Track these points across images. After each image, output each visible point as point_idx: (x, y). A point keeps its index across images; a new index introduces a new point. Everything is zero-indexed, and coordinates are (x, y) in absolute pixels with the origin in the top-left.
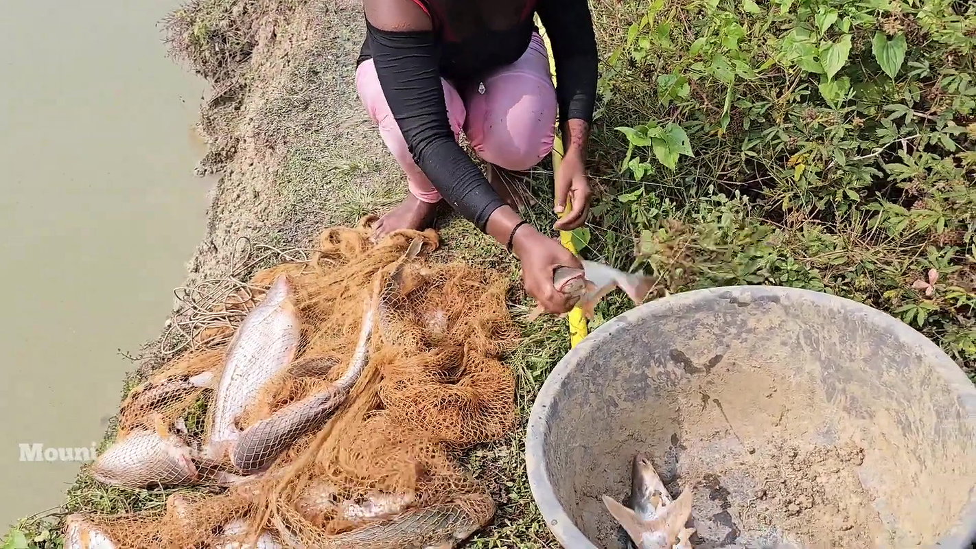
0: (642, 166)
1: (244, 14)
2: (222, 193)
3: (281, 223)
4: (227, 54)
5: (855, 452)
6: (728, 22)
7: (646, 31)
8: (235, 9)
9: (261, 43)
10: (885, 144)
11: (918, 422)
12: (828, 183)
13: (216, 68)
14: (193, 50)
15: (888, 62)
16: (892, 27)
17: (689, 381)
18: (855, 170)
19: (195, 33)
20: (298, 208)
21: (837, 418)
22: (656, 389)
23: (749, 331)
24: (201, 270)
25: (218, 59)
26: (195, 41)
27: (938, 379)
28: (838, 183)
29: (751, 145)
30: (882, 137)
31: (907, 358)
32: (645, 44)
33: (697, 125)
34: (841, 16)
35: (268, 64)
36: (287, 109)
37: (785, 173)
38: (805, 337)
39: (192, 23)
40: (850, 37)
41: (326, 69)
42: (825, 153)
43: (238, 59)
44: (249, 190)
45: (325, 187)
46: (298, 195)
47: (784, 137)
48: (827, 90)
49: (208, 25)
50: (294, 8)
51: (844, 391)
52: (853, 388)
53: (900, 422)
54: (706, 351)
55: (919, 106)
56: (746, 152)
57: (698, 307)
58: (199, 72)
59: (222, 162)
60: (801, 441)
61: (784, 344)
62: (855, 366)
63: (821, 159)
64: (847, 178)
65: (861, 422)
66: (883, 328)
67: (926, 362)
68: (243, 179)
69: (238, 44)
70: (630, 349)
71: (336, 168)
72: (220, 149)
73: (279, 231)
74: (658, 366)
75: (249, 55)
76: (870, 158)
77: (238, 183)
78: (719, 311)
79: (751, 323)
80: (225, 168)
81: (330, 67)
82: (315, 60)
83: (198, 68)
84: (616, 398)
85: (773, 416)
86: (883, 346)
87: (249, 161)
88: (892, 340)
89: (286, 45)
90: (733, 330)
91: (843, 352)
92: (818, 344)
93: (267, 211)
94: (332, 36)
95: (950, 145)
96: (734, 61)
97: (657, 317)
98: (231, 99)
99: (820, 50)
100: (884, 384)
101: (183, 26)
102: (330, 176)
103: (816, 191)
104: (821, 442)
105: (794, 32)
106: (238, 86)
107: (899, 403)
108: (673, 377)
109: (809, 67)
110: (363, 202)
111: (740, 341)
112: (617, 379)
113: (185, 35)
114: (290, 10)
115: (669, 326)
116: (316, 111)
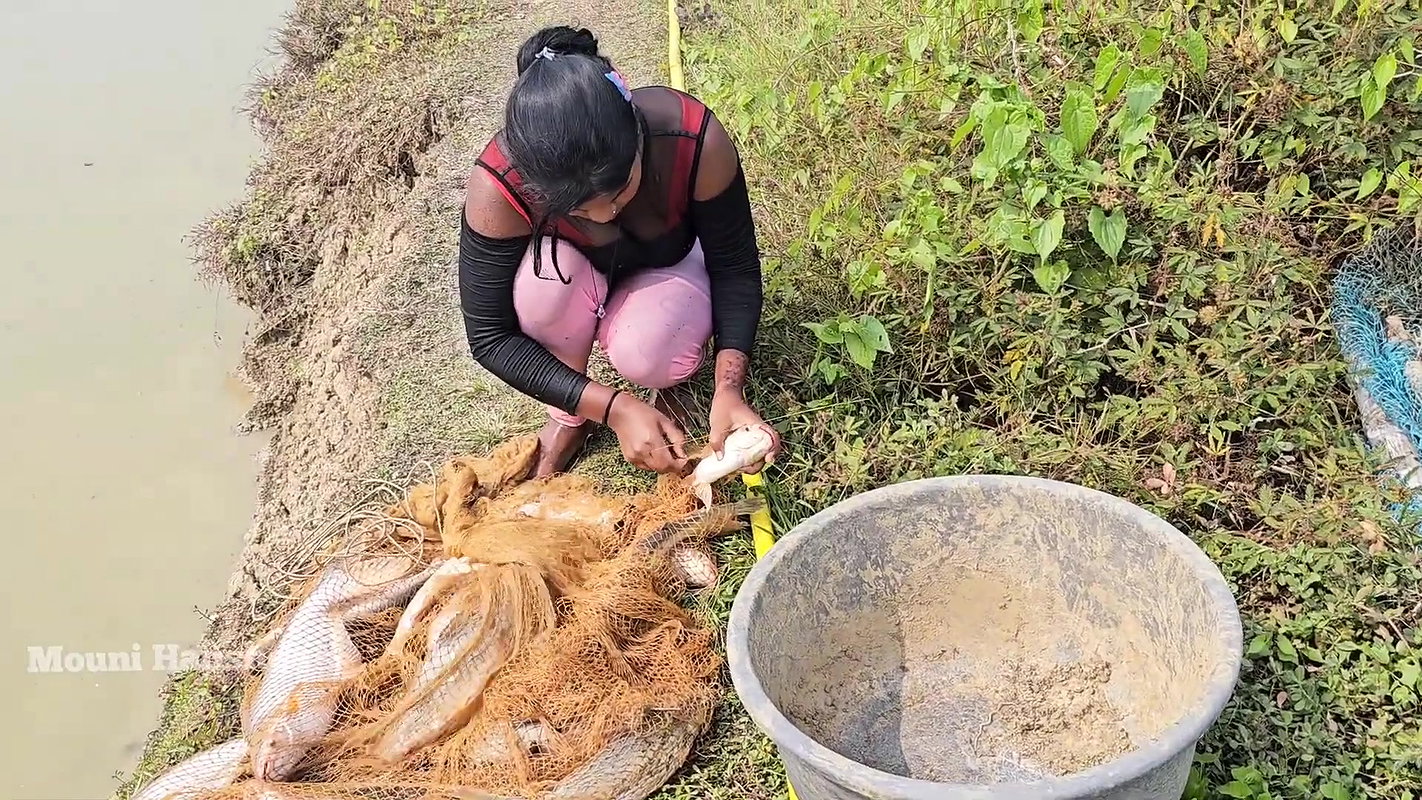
0: (834, 367)
1: (304, 223)
2: (279, 452)
3: (393, 456)
4: (281, 276)
5: (1100, 666)
6: (925, 200)
7: (830, 217)
8: (292, 217)
9: (326, 261)
10: (1111, 334)
11: (1165, 622)
12: (1048, 379)
13: (266, 295)
14: (235, 271)
15: (1107, 241)
16: (1106, 200)
17: (911, 589)
18: (1079, 364)
19: (239, 247)
20: (412, 438)
21: (1079, 630)
22: (873, 597)
23: (979, 528)
24: (267, 540)
25: (268, 281)
26: (239, 259)
27: (1183, 568)
28: (1061, 379)
29: (959, 340)
30: (1107, 327)
31: (1150, 549)
32: (831, 232)
33: (893, 320)
34: (1051, 190)
35: (339, 285)
36: (384, 325)
37: (1000, 373)
38: (1041, 533)
39: (233, 235)
40: (1062, 212)
41: (432, 279)
42: (1042, 342)
43: (295, 281)
44: (322, 443)
45: (444, 413)
46: (411, 423)
47: (996, 329)
48: (1043, 276)
49: (255, 236)
50: (373, 213)
51: (1086, 594)
52: (1096, 590)
53: (1147, 625)
54: (929, 553)
55: (1146, 292)
56: (954, 349)
57: (921, 499)
58: (241, 299)
59: (275, 414)
60: (1040, 660)
61: (1018, 542)
62: (1097, 564)
63: (1039, 352)
64: (1071, 372)
65: (1105, 632)
66: (1125, 517)
67: (1171, 550)
68: (310, 431)
69: (296, 261)
70: (843, 546)
71: (456, 391)
72: (272, 398)
73: (391, 465)
74: (875, 570)
75: (309, 276)
76: (1095, 351)
77: (303, 437)
78: (944, 504)
79: (980, 519)
80: (279, 423)
81: (436, 277)
82: (416, 269)
83: (242, 294)
84: (827, 604)
85: (1009, 631)
86: (1125, 538)
87: (318, 408)
88: (1134, 529)
89: (364, 260)
90: (960, 527)
91: (1083, 549)
92: (1055, 541)
93: (357, 459)
94: (436, 240)
95: (1182, 332)
96: (935, 244)
97: (875, 510)
98: (286, 334)
99: (1030, 228)
100: (1129, 583)
101: (220, 240)
102: (451, 400)
103: (1038, 391)
104: (1063, 659)
105: (1001, 211)
106: (295, 316)
107: (1145, 602)
108: (892, 582)
109: (1019, 247)
110: (494, 428)
111: (968, 539)
112: (828, 581)
113: (225, 251)
114: (367, 217)
115: (889, 521)
116: (424, 327)
